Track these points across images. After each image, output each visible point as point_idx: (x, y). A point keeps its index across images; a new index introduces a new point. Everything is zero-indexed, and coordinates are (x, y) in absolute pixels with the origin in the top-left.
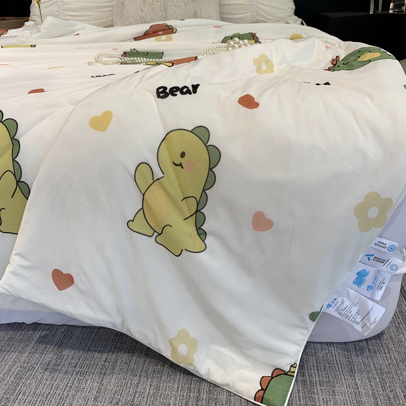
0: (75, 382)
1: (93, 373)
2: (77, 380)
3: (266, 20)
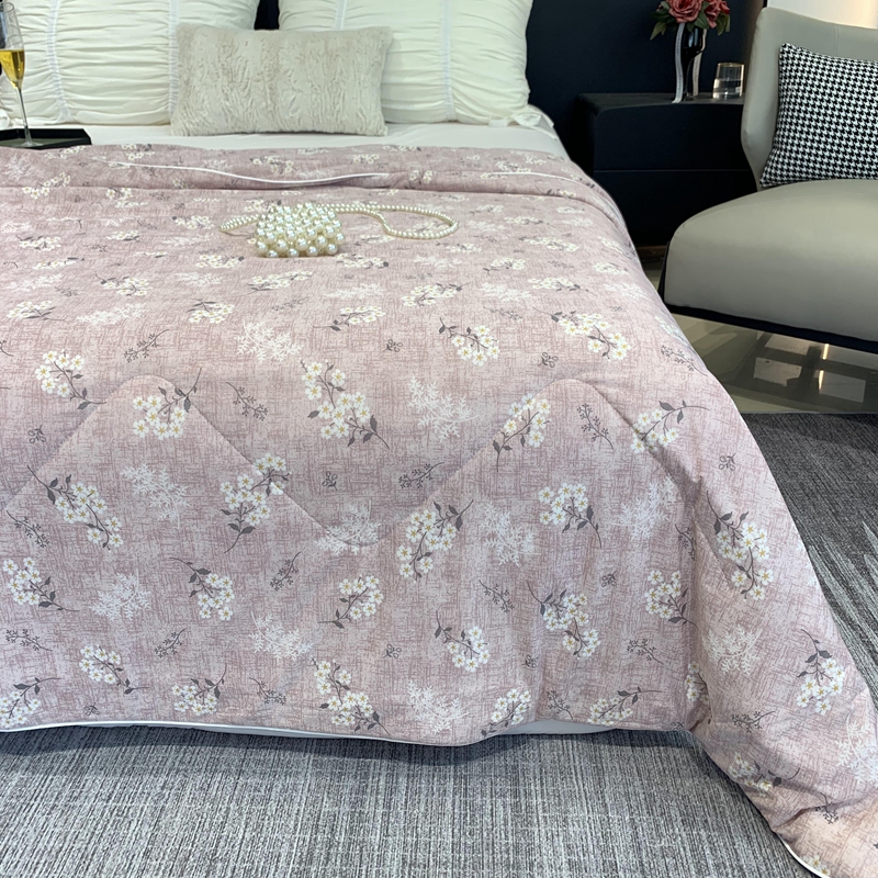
0: (109, 826)
1: (142, 810)
2: (111, 822)
3: (473, 116)
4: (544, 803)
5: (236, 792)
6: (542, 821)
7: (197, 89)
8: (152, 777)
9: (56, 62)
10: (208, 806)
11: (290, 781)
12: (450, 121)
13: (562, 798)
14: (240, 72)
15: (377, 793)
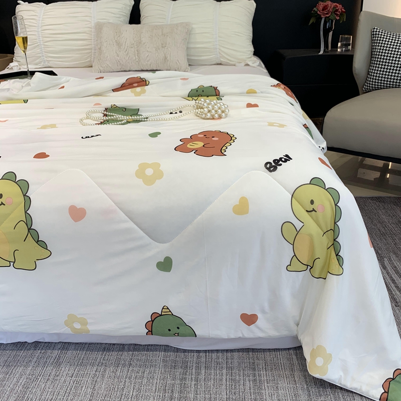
0: (73, 389)
1: (87, 381)
2: (74, 387)
3: (228, 61)
4: (267, 380)
5: (129, 374)
6: (266, 388)
7: (104, 51)
8: (91, 366)
9: (41, 40)
10: (116, 380)
11: (152, 369)
12: (218, 64)
13: (275, 377)
14: (124, 44)
15: (192, 375)
